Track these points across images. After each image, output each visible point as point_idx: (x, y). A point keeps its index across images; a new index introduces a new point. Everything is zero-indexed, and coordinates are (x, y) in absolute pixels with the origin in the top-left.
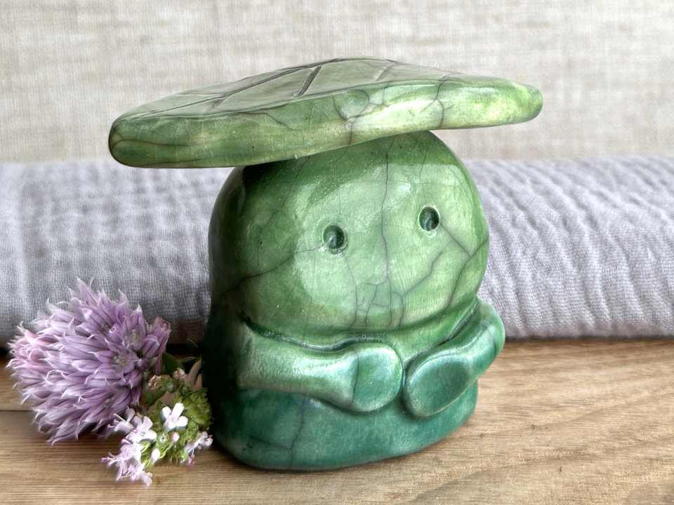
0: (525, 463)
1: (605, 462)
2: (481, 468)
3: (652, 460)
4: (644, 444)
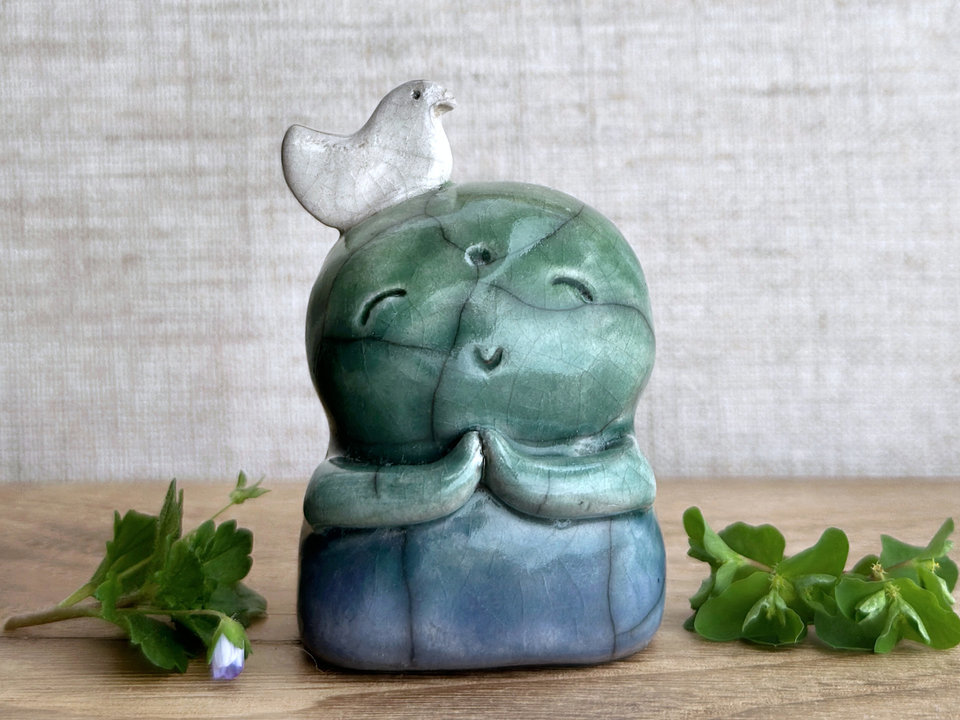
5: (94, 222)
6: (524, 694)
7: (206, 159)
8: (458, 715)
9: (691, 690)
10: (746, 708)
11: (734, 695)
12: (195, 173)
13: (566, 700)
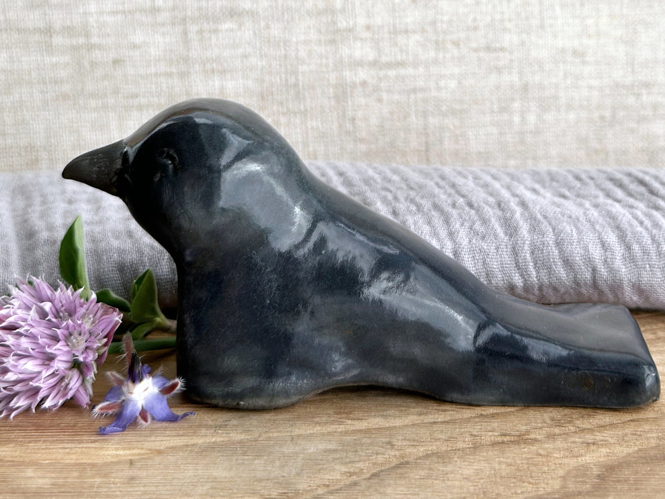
0: (472, 446)
1: (546, 446)
2: (431, 450)
3: (588, 444)
4: (583, 430)
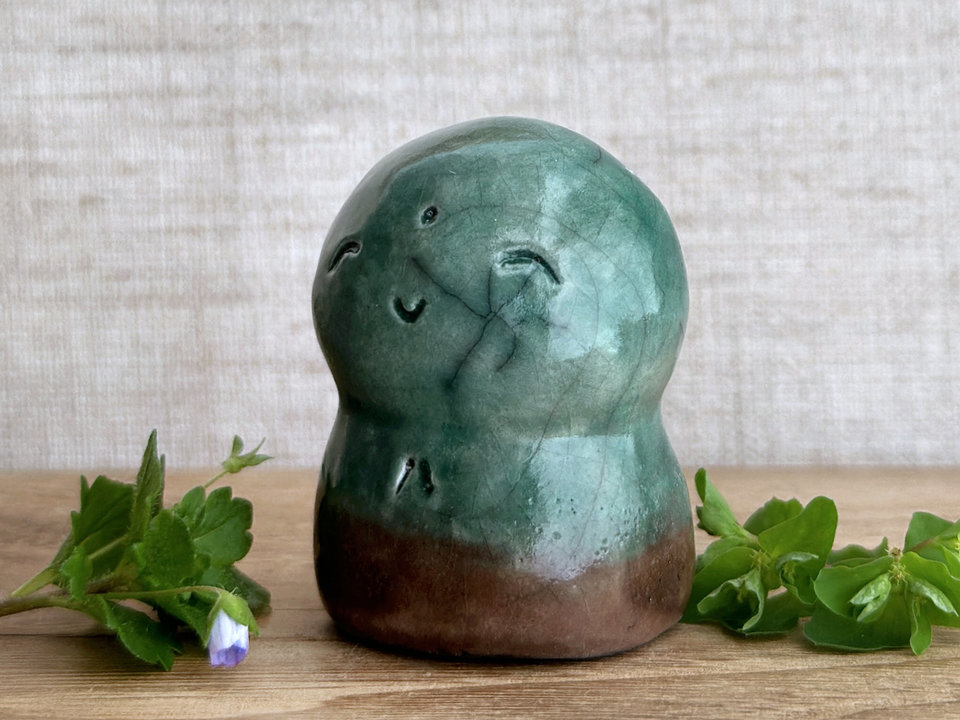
5: (45, 154)
6: (582, 694)
7: (184, 75)
8: (499, 716)
9: (792, 690)
10: (860, 710)
11: (843, 696)
12: (170, 93)
13: (635, 701)
